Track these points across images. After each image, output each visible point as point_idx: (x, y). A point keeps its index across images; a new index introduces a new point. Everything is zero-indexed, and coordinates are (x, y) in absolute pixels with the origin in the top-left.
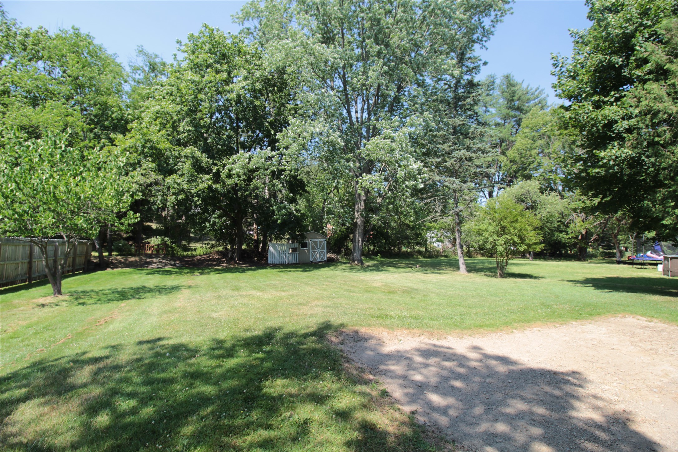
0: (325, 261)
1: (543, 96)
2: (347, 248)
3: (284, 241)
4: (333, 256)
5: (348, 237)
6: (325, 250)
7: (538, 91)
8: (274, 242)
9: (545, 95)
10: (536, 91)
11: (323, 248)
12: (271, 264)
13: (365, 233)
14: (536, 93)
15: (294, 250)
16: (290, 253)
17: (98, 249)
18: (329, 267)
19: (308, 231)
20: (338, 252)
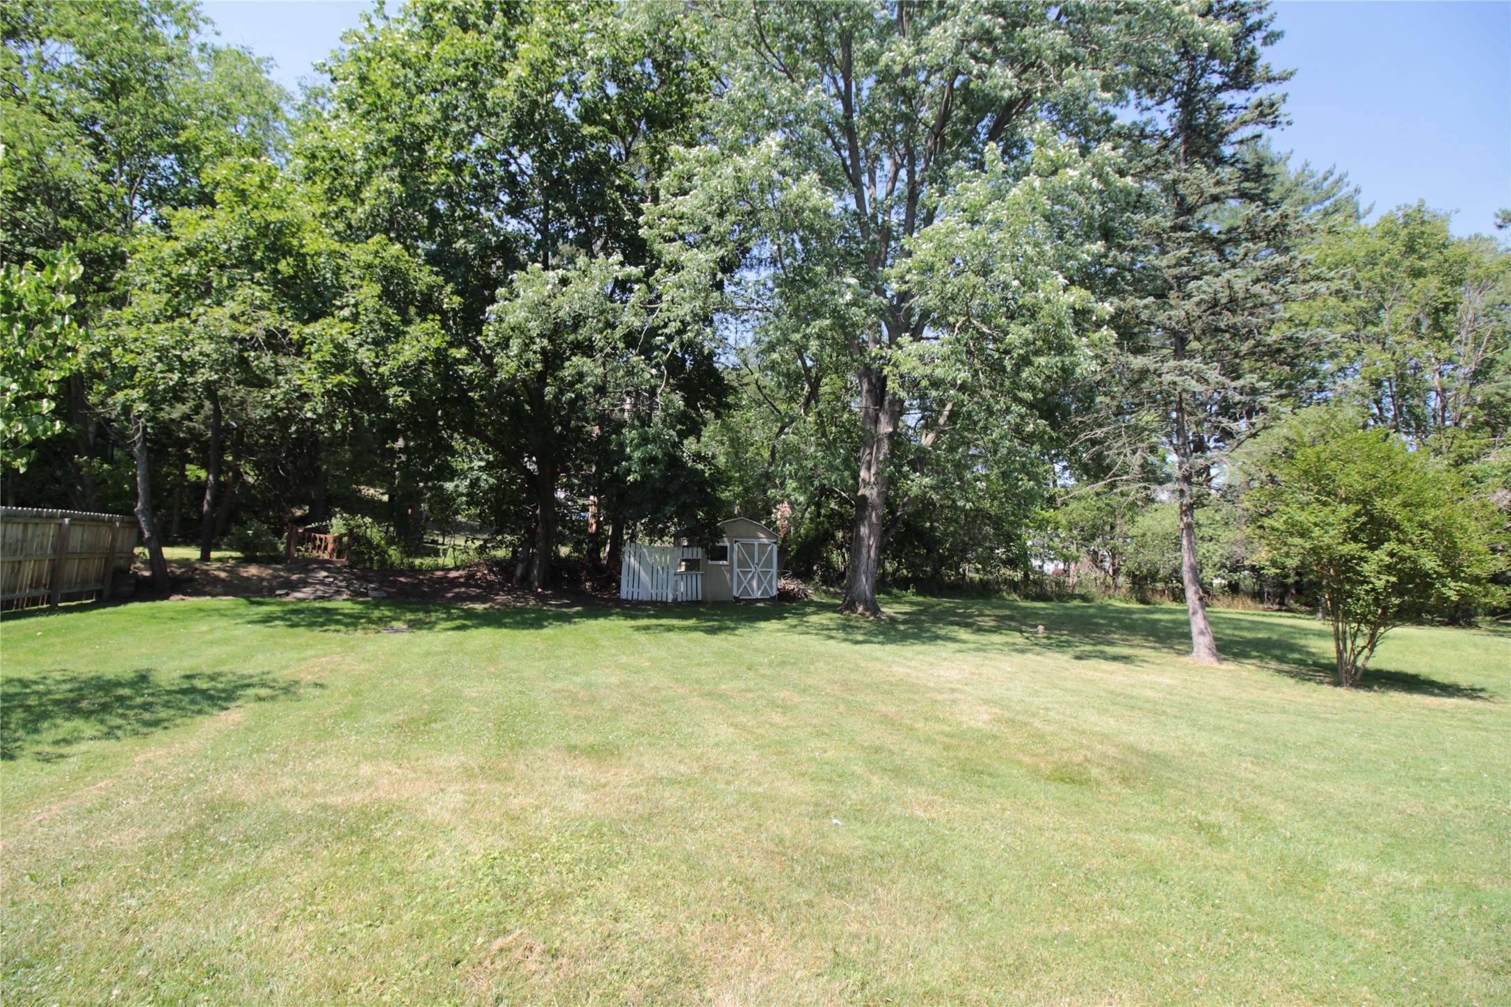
0: (772, 598)
1: (1345, 191)
2: (828, 565)
3: (668, 541)
4: (791, 585)
5: (833, 537)
6: (774, 570)
7: (1331, 179)
8: (642, 540)
9: (1351, 189)
10: (1325, 179)
11: (768, 564)
12: (627, 601)
13: (886, 528)
14: (1326, 185)
15: (692, 565)
16: (681, 574)
17: (149, 539)
18: (781, 618)
19: (730, 515)
20: (806, 576)
